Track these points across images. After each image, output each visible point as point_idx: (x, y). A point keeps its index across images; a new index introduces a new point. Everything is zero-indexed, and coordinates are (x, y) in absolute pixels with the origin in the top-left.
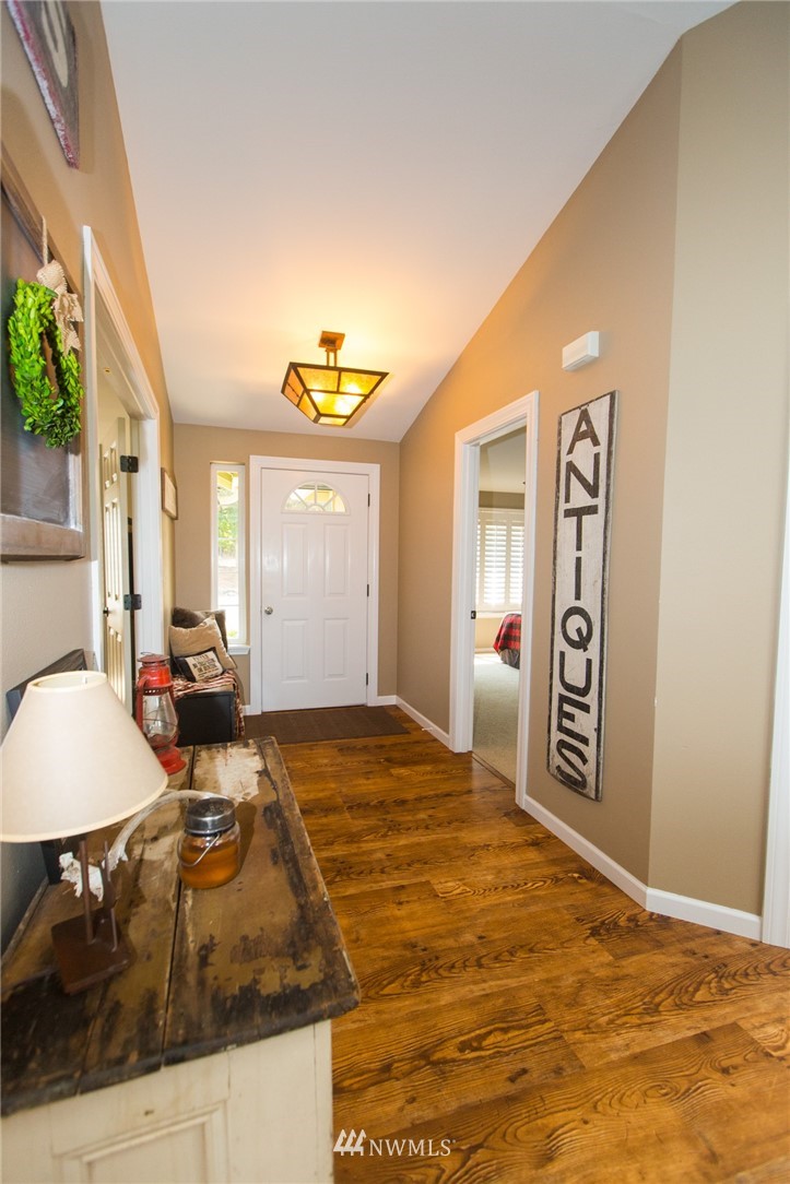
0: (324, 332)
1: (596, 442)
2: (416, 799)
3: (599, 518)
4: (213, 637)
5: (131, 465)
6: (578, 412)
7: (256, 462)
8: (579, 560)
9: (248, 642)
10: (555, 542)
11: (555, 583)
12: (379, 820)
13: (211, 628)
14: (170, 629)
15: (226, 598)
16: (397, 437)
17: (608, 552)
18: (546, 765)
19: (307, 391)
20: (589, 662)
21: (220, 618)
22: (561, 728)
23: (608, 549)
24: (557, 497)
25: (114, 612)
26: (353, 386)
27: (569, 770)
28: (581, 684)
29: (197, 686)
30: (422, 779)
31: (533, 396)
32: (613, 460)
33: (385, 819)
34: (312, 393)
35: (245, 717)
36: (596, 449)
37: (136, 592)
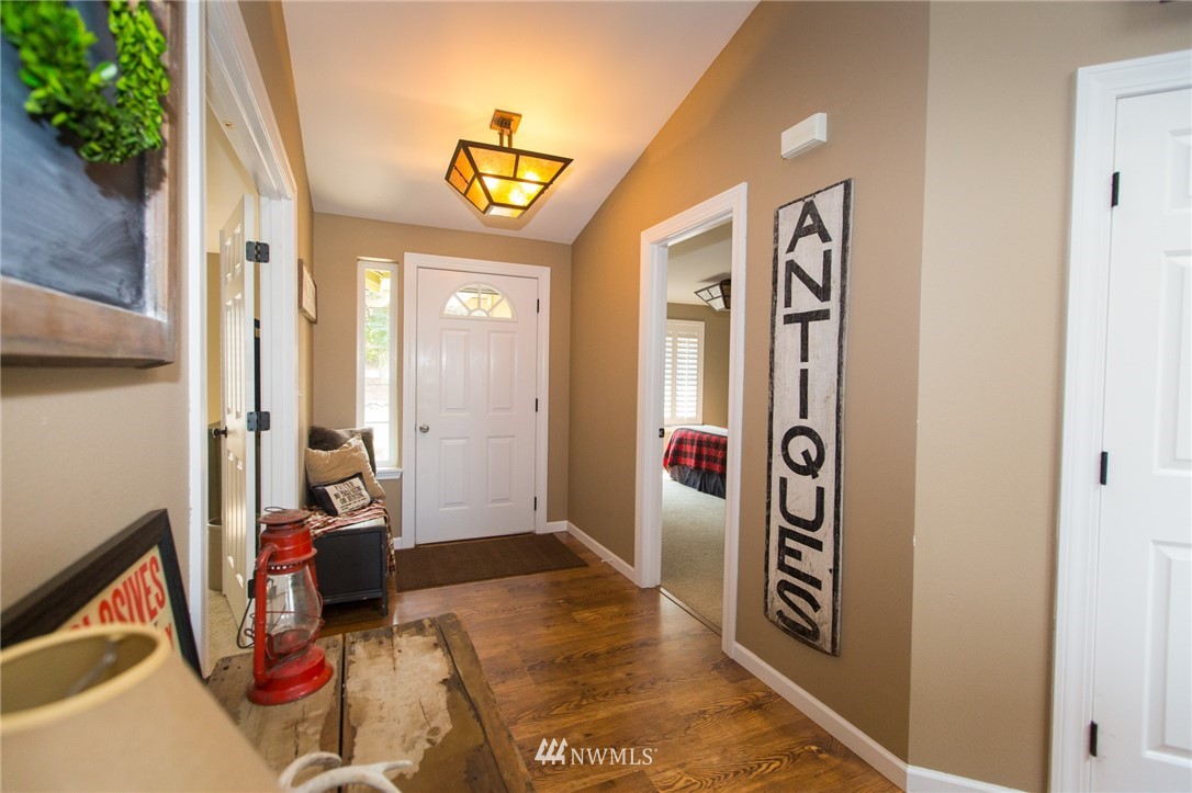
0: (497, 111)
1: (825, 237)
2: (608, 652)
3: (832, 324)
4: (360, 460)
5: (259, 253)
6: (801, 205)
7: (411, 260)
8: (804, 373)
9: (400, 464)
10: (772, 352)
11: (772, 399)
12: (568, 684)
13: (356, 449)
14: (306, 452)
15: (375, 412)
16: (569, 239)
17: (844, 364)
18: (763, 609)
19: (479, 175)
20: (820, 491)
21: (367, 438)
22: (782, 566)
23: (845, 360)
24: (774, 301)
25: (234, 432)
26: (531, 172)
27: (794, 617)
28: (811, 516)
29: (339, 521)
30: (610, 624)
31: (742, 188)
32: (849, 258)
33: (576, 683)
34: (484, 178)
35: (396, 551)
36: (826, 246)
37: (263, 409)
